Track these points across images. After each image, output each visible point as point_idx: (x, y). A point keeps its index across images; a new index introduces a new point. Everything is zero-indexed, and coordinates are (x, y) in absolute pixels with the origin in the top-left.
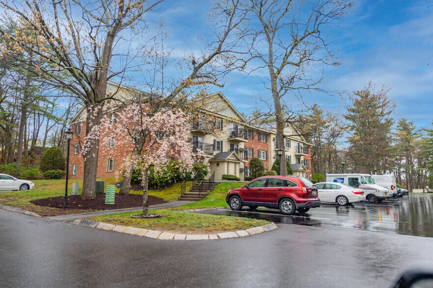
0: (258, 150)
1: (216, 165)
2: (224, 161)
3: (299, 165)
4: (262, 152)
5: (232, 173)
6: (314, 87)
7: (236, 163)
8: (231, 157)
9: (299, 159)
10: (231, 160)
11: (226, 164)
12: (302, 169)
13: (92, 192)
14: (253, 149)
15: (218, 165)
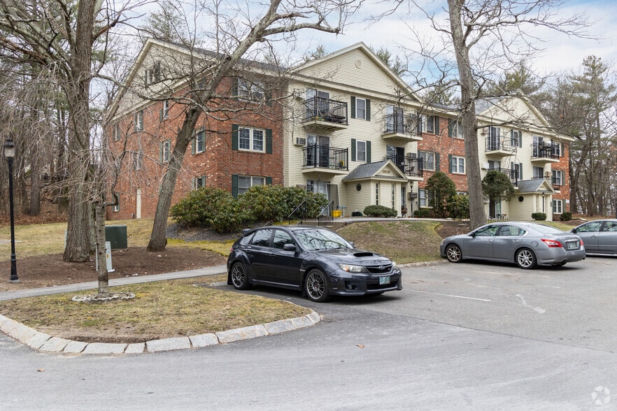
0: (450, 156)
1: (355, 188)
2: (368, 181)
3: (538, 181)
4: (458, 158)
5: (386, 202)
6: (528, 17)
7: (394, 184)
8: (384, 172)
9: (541, 170)
10: (384, 177)
11: (373, 186)
12: (544, 189)
13: (80, 249)
14: (438, 155)
15: (359, 188)
